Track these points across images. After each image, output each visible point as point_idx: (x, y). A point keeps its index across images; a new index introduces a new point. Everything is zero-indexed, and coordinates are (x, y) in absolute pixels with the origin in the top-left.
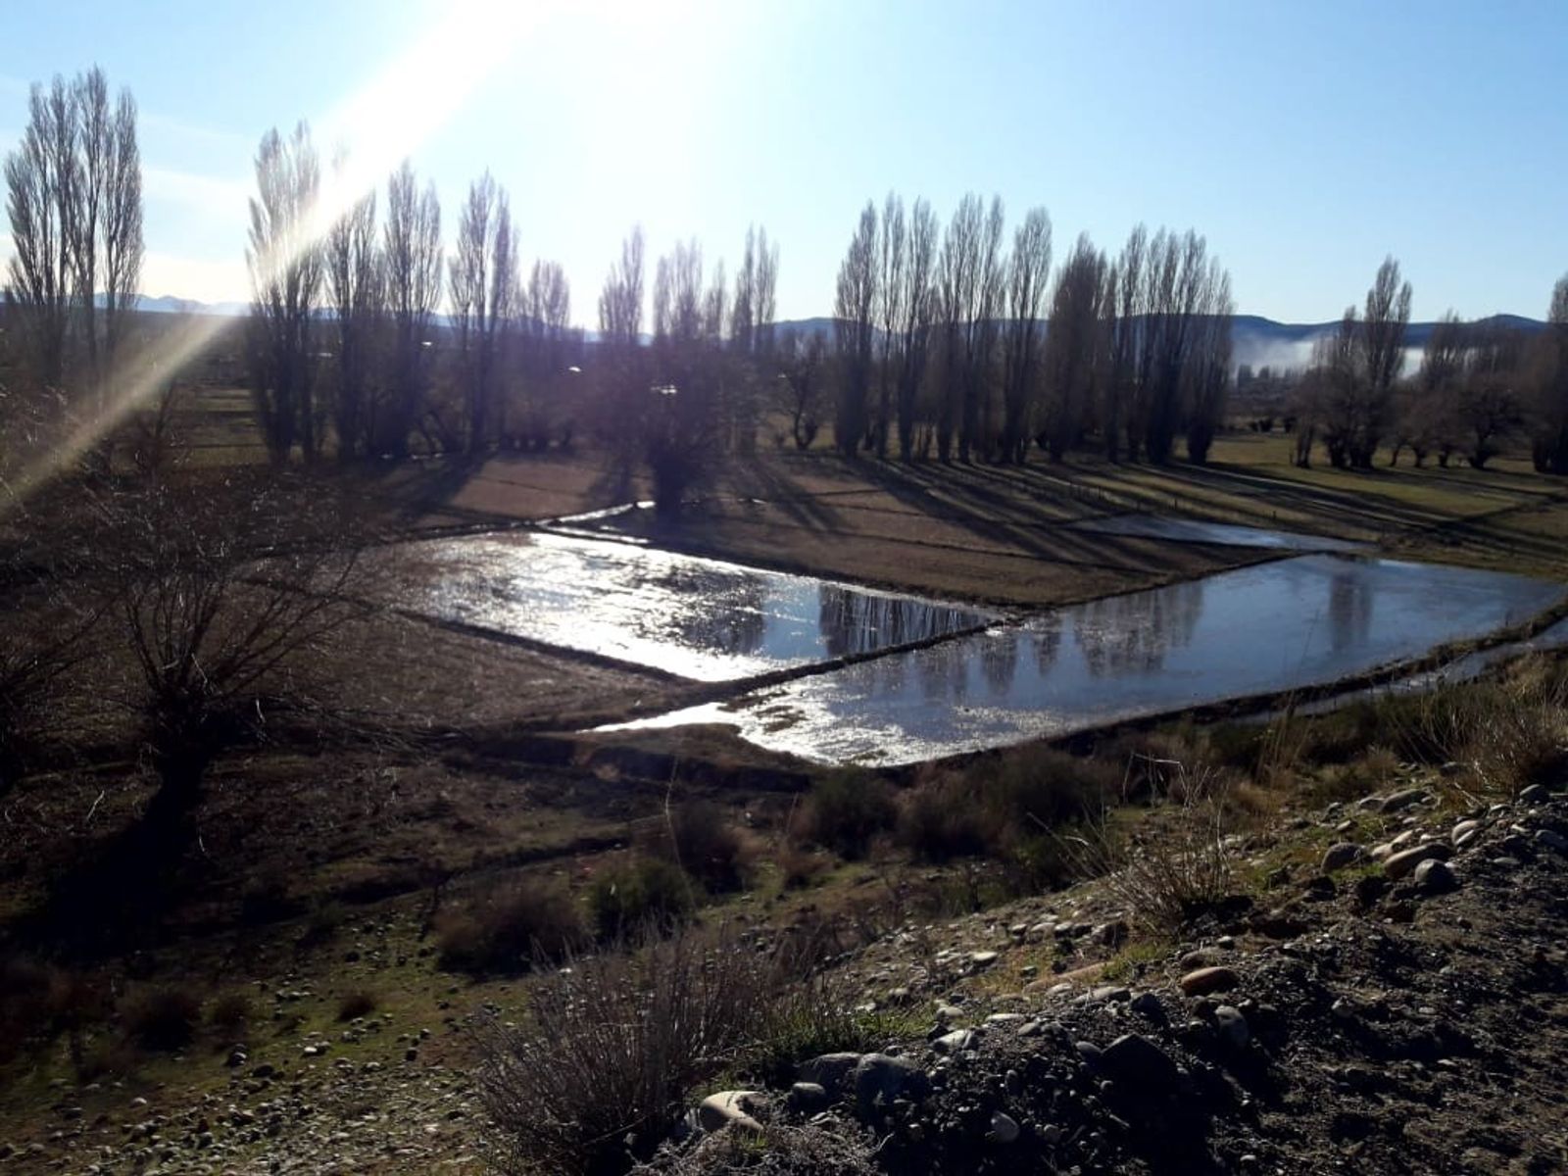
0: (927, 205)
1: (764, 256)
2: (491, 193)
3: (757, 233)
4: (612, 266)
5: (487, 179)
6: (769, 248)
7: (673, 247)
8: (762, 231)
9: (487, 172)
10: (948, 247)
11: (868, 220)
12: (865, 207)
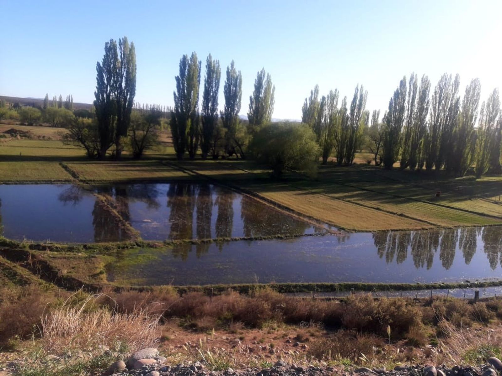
0: (427, 77)
1: (361, 96)
2: (264, 75)
3: (359, 88)
4: (306, 99)
5: (263, 72)
6: (364, 93)
7: (328, 93)
8: (362, 87)
9: (263, 69)
10: (436, 93)
11: (403, 83)
12: (402, 78)
